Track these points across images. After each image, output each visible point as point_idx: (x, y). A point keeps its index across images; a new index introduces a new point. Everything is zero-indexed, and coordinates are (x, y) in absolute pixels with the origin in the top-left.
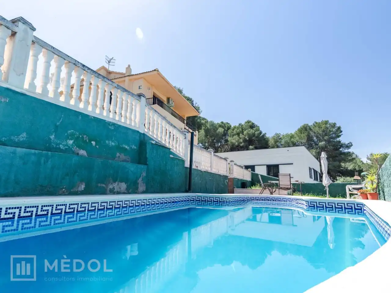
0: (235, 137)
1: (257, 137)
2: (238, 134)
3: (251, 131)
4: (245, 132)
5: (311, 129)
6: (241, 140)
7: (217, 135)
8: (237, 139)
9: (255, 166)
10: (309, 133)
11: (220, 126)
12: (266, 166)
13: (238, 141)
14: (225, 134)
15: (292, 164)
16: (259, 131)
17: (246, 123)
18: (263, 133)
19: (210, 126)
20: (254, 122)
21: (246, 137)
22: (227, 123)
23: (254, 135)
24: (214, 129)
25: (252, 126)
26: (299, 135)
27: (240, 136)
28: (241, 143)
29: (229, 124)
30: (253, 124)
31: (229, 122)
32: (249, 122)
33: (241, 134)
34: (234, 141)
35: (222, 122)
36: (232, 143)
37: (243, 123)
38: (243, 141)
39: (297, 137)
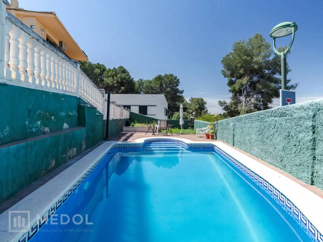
0: (110, 78)
1: (127, 80)
2: (113, 76)
3: (124, 75)
4: (118, 76)
5: (163, 79)
6: (115, 82)
7: (95, 74)
8: (111, 80)
9: (131, 106)
10: (161, 82)
11: (97, 67)
12: (138, 106)
13: (112, 82)
14: (101, 74)
15: (156, 106)
16: (129, 75)
17: (119, 68)
18: (132, 77)
19: (88, 66)
20: (125, 68)
21: (119, 80)
22: (103, 65)
23: (125, 78)
24: (91, 69)
25: (124, 71)
27: (114, 78)
28: (115, 84)
29: (104, 66)
30: (125, 69)
31: (104, 65)
32: (121, 67)
33: (115, 77)
34: (108, 81)
35: (98, 64)
36: (107, 83)
37: (117, 68)
38: (116, 82)
39: (154, 83)
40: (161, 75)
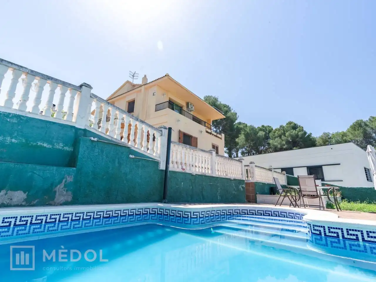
0: (276, 139)
1: (301, 138)
2: (280, 137)
3: (294, 132)
4: (287, 134)
5: (366, 125)
6: (284, 142)
7: (259, 138)
8: (279, 142)
9: (294, 168)
10: (365, 129)
11: (261, 130)
12: (306, 167)
13: (280, 143)
14: (267, 138)
15: (340, 164)
16: (303, 131)
17: (287, 124)
18: (308, 133)
19: (250, 130)
20: (296, 123)
21: (289, 139)
22: (268, 126)
23: (297, 136)
24: (254, 133)
25: (295, 127)
26: (352, 132)
27: (282, 138)
28: (284, 145)
29: (270, 127)
30: (295, 124)
31: (270, 125)
32: (290, 123)
33: (282, 136)
34: (275, 144)
35: (263, 126)
36: (274, 145)
37: (284, 125)
38: (286, 143)
39: (350, 135)
40: (362, 120)
